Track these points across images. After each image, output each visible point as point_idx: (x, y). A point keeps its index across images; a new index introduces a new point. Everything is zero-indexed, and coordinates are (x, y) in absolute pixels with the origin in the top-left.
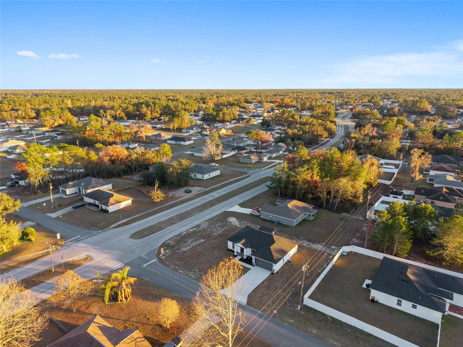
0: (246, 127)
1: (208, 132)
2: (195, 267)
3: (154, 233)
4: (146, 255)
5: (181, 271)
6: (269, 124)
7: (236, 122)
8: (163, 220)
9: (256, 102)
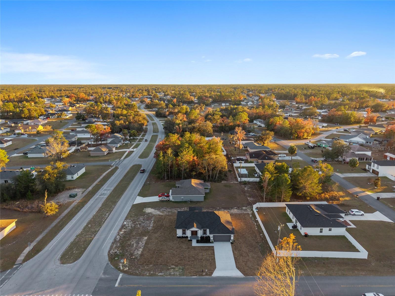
0: (61, 122)
1: (22, 130)
2: (168, 264)
3: (85, 249)
4: (104, 273)
5: (160, 274)
6: (84, 117)
7: (45, 118)
8: (79, 231)
9: (46, 97)
